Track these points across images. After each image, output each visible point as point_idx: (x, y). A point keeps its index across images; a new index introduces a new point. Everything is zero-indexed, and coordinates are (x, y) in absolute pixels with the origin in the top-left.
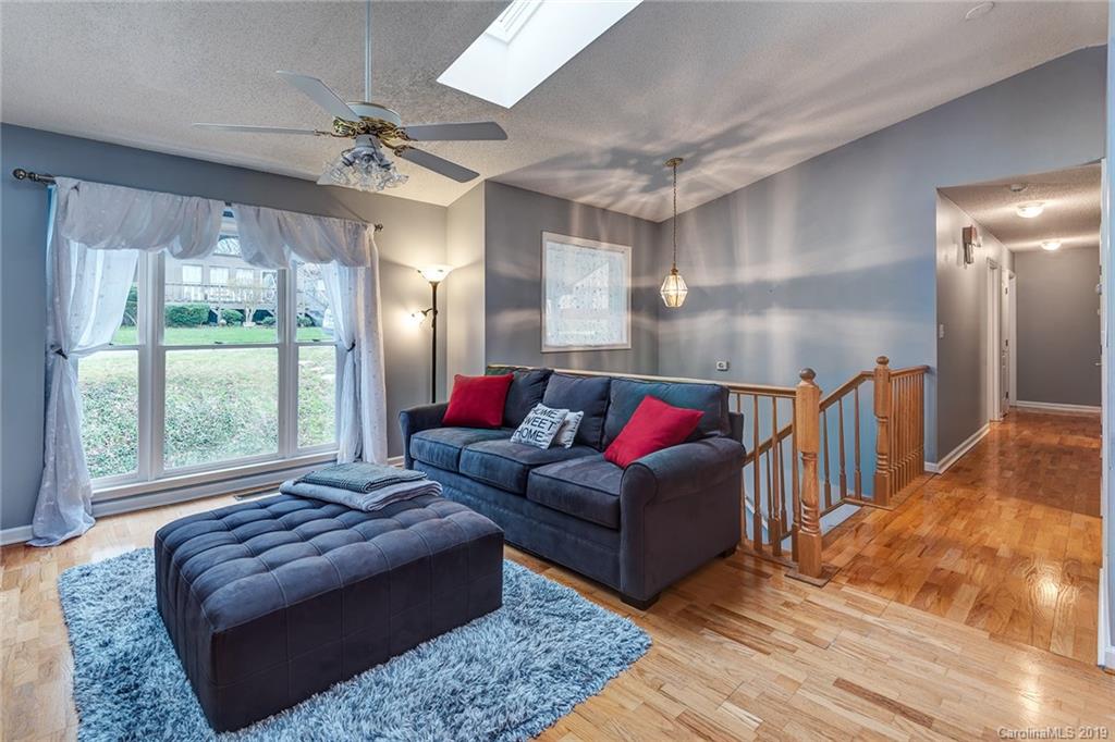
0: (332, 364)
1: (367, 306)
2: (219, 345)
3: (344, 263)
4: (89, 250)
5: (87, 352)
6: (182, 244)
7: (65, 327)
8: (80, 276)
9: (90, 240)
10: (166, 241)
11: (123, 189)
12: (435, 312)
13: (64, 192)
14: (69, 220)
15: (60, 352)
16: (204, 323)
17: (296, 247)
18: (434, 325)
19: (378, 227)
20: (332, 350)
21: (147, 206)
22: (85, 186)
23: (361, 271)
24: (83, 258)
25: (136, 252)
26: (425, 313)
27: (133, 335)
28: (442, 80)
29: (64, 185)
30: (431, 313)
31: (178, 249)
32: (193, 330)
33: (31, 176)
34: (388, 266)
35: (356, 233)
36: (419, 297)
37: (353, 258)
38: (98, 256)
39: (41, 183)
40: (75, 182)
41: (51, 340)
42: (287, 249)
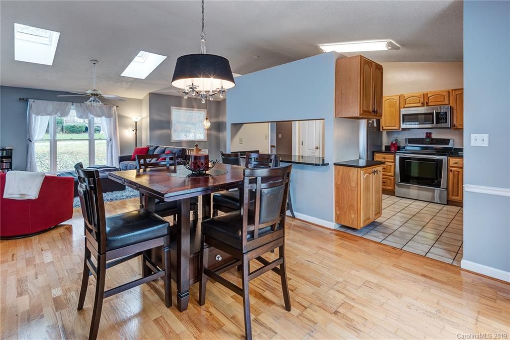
0: (105, 145)
1: (113, 129)
2: (71, 140)
3: (106, 117)
4: (37, 116)
5: (36, 141)
6: (60, 114)
7: (31, 135)
8: (35, 122)
9: (37, 114)
10: (56, 113)
11: (45, 101)
12: (136, 130)
13: (31, 103)
14: (32, 109)
15: (30, 141)
16: (83, 132)
17: (91, 113)
18: (136, 134)
19: (117, 107)
20: (105, 141)
21: (51, 105)
22: (36, 101)
23: (112, 119)
24: (35, 118)
25: (49, 116)
26: (133, 131)
27: (48, 136)
28: (122, 75)
29: (31, 101)
30: (135, 131)
31: (59, 115)
32: (79, 134)
33: (23, 99)
34: (121, 117)
35: (110, 108)
36: (132, 126)
37: (109, 116)
38: (39, 117)
39: (26, 101)
40: (33, 100)
41: (28, 138)
42: (89, 114)
